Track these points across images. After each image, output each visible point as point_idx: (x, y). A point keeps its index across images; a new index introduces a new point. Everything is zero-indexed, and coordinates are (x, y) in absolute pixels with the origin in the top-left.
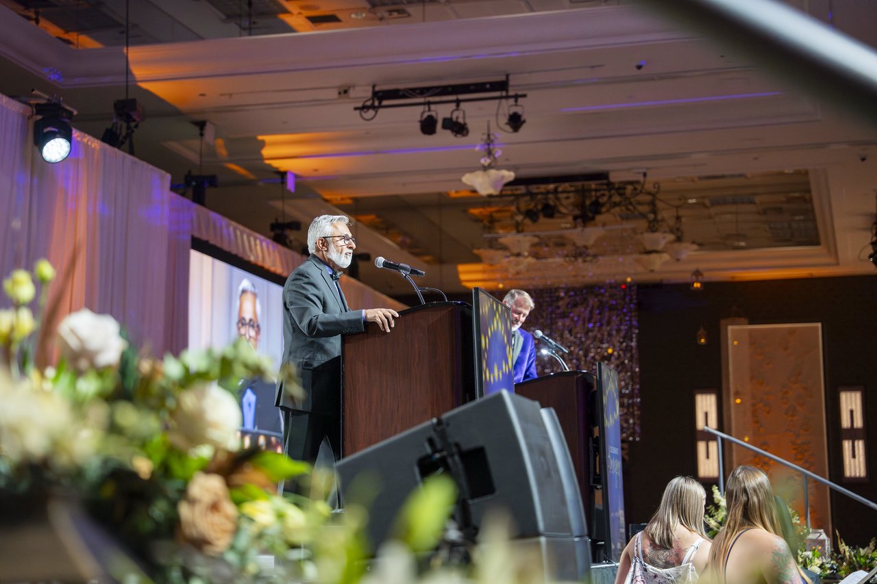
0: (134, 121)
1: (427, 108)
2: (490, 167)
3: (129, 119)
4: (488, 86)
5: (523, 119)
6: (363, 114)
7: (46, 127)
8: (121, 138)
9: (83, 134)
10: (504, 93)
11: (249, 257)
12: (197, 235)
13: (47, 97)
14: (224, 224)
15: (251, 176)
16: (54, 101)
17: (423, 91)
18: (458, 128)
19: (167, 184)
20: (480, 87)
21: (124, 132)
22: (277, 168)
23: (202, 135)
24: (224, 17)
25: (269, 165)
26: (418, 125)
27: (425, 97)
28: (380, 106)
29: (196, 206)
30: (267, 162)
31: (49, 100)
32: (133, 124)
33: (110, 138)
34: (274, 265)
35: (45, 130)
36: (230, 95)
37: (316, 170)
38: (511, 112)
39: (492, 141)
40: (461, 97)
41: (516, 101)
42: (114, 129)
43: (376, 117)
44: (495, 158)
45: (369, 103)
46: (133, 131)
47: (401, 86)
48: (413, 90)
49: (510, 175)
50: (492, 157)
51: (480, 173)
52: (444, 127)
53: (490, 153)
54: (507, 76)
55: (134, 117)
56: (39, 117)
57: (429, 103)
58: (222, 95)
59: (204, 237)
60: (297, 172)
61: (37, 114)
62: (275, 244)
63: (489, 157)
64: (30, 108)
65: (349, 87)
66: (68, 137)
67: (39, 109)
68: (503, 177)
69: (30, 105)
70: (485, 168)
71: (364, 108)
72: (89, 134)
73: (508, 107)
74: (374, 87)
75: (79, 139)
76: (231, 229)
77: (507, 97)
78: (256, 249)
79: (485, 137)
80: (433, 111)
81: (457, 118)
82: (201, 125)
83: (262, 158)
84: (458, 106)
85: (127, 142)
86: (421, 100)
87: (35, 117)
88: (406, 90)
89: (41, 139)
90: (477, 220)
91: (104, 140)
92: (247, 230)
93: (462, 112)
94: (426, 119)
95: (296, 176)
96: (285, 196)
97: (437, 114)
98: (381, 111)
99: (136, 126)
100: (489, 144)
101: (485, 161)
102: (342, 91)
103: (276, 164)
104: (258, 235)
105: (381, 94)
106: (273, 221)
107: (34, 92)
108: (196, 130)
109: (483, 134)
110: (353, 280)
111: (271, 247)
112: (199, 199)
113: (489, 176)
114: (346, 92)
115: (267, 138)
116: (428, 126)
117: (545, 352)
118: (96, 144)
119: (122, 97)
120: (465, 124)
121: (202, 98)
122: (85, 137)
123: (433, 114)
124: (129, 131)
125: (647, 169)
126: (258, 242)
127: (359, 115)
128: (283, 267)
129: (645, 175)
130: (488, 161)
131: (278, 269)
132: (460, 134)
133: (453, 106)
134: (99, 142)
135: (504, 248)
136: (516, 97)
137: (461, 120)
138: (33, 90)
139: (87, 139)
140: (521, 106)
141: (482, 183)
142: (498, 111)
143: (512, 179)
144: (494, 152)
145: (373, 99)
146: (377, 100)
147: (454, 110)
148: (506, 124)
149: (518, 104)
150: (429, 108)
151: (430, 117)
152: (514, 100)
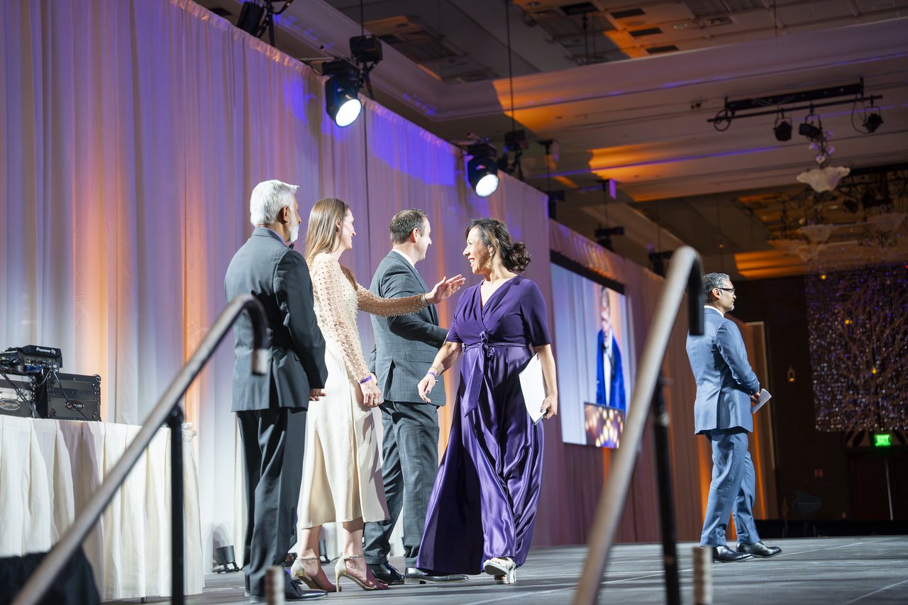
0: (520, 149)
1: (780, 116)
2: (825, 164)
3: (517, 148)
4: (842, 90)
5: (880, 119)
6: (718, 126)
7: (478, 166)
10: (859, 96)
12: (554, 248)
13: (478, 138)
14: (570, 235)
15: (574, 186)
16: (482, 142)
17: (776, 100)
18: (812, 132)
19: (546, 204)
20: (834, 92)
21: (513, 160)
22: (600, 177)
23: (548, 153)
24: (550, 38)
25: (596, 175)
26: (773, 132)
27: (779, 105)
28: (734, 117)
30: (594, 172)
31: (479, 141)
34: (607, 270)
35: (479, 169)
36: (586, 115)
37: (636, 176)
38: (868, 115)
39: (826, 139)
40: (815, 102)
41: (872, 103)
43: (730, 127)
44: (828, 155)
45: (722, 114)
46: (520, 159)
47: (753, 97)
48: (766, 99)
49: (845, 171)
50: (825, 155)
51: (817, 171)
52: (801, 132)
53: (823, 151)
54: (862, 79)
55: (520, 146)
56: (470, 158)
57: (783, 111)
58: (577, 116)
59: (558, 250)
60: (618, 180)
61: (468, 155)
62: (604, 250)
63: (822, 155)
64: (460, 149)
65: (702, 101)
66: (496, 173)
68: (839, 173)
69: (460, 146)
70: (822, 166)
71: (717, 120)
73: (863, 110)
74: (726, 99)
76: (575, 238)
77: (863, 100)
78: (593, 257)
80: (788, 118)
81: (812, 122)
82: (547, 144)
83: (589, 168)
84: (812, 111)
85: (517, 170)
86: (774, 108)
88: (758, 99)
90: (743, 207)
92: (586, 239)
93: (816, 117)
94: (780, 127)
95: (616, 183)
97: (791, 121)
98: (733, 121)
100: (822, 142)
101: (820, 159)
102: (695, 105)
103: (601, 173)
105: (733, 106)
106: (596, 227)
107: (470, 136)
113: (826, 174)
114: (698, 105)
116: (783, 132)
119: (510, 129)
120: (820, 128)
121: (558, 120)
123: (788, 121)
124: (517, 159)
126: (593, 249)
127: (713, 127)
128: (612, 271)
130: (823, 159)
131: (609, 274)
132: (815, 138)
133: (807, 111)
136: (872, 99)
137: (816, 125)
138: (469, 134)
140: (878, 107)
141: (819, 180)
142: (852, 114)
143: (846, 174)
144: (827, 150)
145: (726, 110)
146: (730, 110)
147: (808, 116)
148: (864, 125)
149: (874, 105)
150: (783, 115)
151: (784, 124)
152: (869, 101)
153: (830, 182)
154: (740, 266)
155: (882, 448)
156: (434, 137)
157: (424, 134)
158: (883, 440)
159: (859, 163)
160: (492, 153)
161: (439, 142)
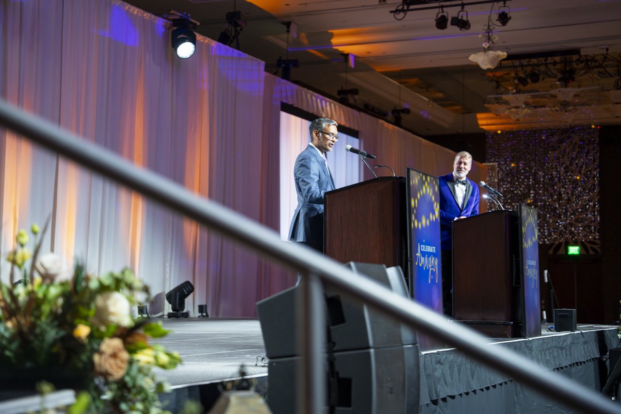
0: (240, 26)
1: (441, 9)
2: (489, 49)
3: (236, 25)
5: (508, 16)
6: (396, 15)
7: (179, 35)
8: (231, 38)
9: (205, 37)
11: (322, 115)
12: (285, 101)
13: (179, 14)
14: (303, 92)
15: (325, 57)
16: (184, 17)
18: (463, 24)
19: (262, 68)
21: (233, 34)
22: (342, 52)
23: (288, 31)
25: (337, 50)
26: (434, 23)
27: (440, 2)
28: (408, 10)
29: (285, 81)
30: (335, 48)
31: (181, 16)
32: (239, 28)
33: (224, 39)
35: (179, 37)
36: (306, 4)
37: (369, 53)
38: (500, 13)
39: (491, 30)
41: (505, 3)
42: (227, 33)
43: (405, 18)
44: (493, 42)
45: (400, 8)
46: (239, 33)
49: (503, 54)
50: (491, 42)
51: (482, 53)
52: (452, 24)
53: (489, 39)
55: (239, 24)
56: (175, 28)
57: (442, 7)
58: (300, 4)
59: (290, 102)
60: (356, 54)
61: (174, 26)
62: (340, 105)
63: (489, 42)
64: (169, 22)
66: (193, 41)
67: (175, 22)
68: (498, 56)
69: (169, 20)
70: (485, 50)
71: (397, 11)
72: (209, 37)
73: (498, 8)
75: (202, 41)
76: (309, 95)
77: (498, 1)
78: (327, 109)
79: (486, 27)
80: (445, 12)
81: (462, 17)
82: (288, 25)
83: (331, 45)
84: (463, 8)
85: (235, 41)
86: (437, 4)
87: (172, 28)
89: (176, 43)
91: (219, 41)
92: (321, 96)
93: (465, 12)
94: (440, 18)
95: (355, 57)
96: (348, 70)
97: (448, 14)
98: (409, 13)
99: (241, 30)
100: (489, 33)
101: (485, 45)
102: (381, 0)
103: (341, 49)
104: (328, 99)
105: (409, 1)
106: (340, 88)
108: (285, 28)
109: (485, 25)
110: (397, 128)
111: (337, 106)
112: (286, 76)
113: (488, 56)
114: (384, 0)
115: (335, 31)
116: (441, 23)
117: (485, 196)
118: (214, 43)
119: (232, 10)
120: (468, 21)
121: (287, 6)
122: (206, 39)
123: (445, 14)
124: (236, 34)
125: (610, 45)
126: (328, 104)
127: (393, 17)
128: (345, 121)
129: (607, 49)
130: (488, 45)
132: (464, 28)
133: (459, 8)
134: (216, 42)
135: (506, 103)
136: (504, 1)
137: (465, 18)
138: (170, 11)
139: (207, 40)
141: (483, 60)
142: (491, 11)
143: (505, 57)
144: (492, 38)
145: (403, 5)
146: (406, 5)
147: (460, 11)
148: (497, 20)
149: (506, 5)
150: (442, 10)
151: (443, 17)
152: (502, 2)
153: (491, 62)
154: (480, 122)
155: (573, 256)
156: (142, 11)
157: (129, 8)
158: (574, 250)
159: (514, 51)
160: (191, 26)
161: (147, 15)
